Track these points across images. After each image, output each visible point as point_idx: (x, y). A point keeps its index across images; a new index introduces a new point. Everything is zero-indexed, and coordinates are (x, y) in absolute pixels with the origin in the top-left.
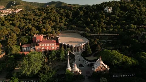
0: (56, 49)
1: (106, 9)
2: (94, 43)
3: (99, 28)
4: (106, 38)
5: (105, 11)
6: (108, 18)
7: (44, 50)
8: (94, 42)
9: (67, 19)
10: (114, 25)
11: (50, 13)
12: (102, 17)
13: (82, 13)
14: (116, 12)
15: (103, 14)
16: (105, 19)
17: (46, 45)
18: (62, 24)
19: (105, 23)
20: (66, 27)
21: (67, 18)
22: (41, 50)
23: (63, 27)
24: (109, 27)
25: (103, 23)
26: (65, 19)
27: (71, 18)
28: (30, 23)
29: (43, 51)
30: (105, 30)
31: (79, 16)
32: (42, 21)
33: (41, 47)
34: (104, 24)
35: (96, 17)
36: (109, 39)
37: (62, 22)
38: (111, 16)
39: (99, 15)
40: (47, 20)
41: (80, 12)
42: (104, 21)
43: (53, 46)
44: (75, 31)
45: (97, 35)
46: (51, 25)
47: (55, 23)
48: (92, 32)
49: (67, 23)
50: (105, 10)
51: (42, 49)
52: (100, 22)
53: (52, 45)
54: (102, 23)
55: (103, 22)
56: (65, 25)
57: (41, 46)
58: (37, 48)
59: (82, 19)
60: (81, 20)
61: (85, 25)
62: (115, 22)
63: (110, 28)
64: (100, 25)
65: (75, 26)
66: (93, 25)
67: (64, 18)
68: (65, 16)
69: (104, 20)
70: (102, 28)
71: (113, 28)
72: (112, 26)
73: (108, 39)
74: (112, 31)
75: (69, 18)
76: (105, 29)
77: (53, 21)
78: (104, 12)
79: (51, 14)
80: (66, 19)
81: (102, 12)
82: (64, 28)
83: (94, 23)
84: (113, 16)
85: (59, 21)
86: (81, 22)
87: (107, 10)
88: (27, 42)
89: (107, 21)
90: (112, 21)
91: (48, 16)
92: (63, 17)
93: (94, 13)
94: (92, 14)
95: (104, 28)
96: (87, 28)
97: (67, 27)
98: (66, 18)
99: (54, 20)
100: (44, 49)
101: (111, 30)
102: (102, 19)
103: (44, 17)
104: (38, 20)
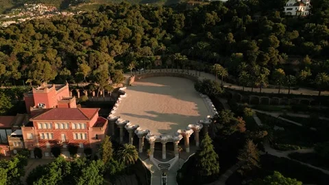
0: (91, 141)
1: (291, 5)
2: (234, 129)
3: (262, 66)
4: (282, 104)
5: (286, 11)
6: (296, 33)
7: (50, 141)
8: (233, 122)
9: (168, 35)
10: (315, 56)
11: (122, 17)
12: (276, 29)
13: (212, 17)
14: (323, 13)
15: (279, 21)
16: (285, 36)
17: (56, 126)
18: (147, 49)
19: (282, 49)
20: (159, 57)
21: (167, 32)
22: (41, 141)
23: (151, 59)
24: (296, 62)
25: (278, 48)
26: (161, 35)
27: (179, 32)
28: (58, 44)
29: (48, 144)
30: (280, 74)
31: (203, 26)
32: (93, 40)
33: (39, 131)
34: (280, 53)
35: (256, 31)
36: (295, 110)
37: (150, 45)
38: (306, 25)
39: (266, 24)
40: (107, 38)
41: (209, 15)
42: (281, 44)
43: (81, 130)
44: (185, 72)
45: (252, 93)
46: (113, 53)
47: (127, 45)
48: (235, 80)
49: (163, 47)
50: (286, 8)
51: (46, 138)
52: (265, 46)
53: (79, 127)
54: (272, 49)
55: (278, 45)
56: (158, 52)
57: (42, 130)
58: (28, 135)
59: (209, 34)
60: (208, 40)
61: (215, 54)
62: (319, 48)
63: (302, 67)
64: (267, 55)
65: (185, 58)
66: (241, 54)
67: (161, 32)
68: (164, 26)
69: (279, 38)
70: (271, 66)
71: (312, 67)
72: (308, 59)
73: (289, 110)
74: (308, 77)
75: (173, 33)
76: (281, 71)
77: (125, 40)
78: (283, 15)
79: (125, 21)
80: (165, 36)
81: (277, 13)
82: (153, 63)
83: (245, 49)
84: (313, 27)
85: (143, 40)
86: (205, 44)
87: (294, 8)
88: (6, 109)
89: (291, 44)
90: (307, 44)
91: (116, 25)
92: (157, 30)
93: (249, 17)
94: (244, 21)
95: (279, 66)
96: (218, 66)
97: (163, 60)
98: (164, 32)
99: (128, 36)
100: (50, 138)
101: (305, 74)
102: (273, 38)
103: (104, 29)
104: (82, 38)
